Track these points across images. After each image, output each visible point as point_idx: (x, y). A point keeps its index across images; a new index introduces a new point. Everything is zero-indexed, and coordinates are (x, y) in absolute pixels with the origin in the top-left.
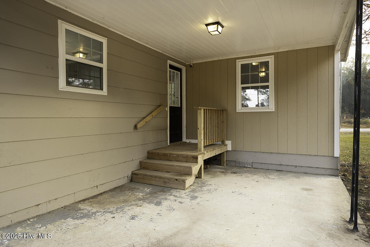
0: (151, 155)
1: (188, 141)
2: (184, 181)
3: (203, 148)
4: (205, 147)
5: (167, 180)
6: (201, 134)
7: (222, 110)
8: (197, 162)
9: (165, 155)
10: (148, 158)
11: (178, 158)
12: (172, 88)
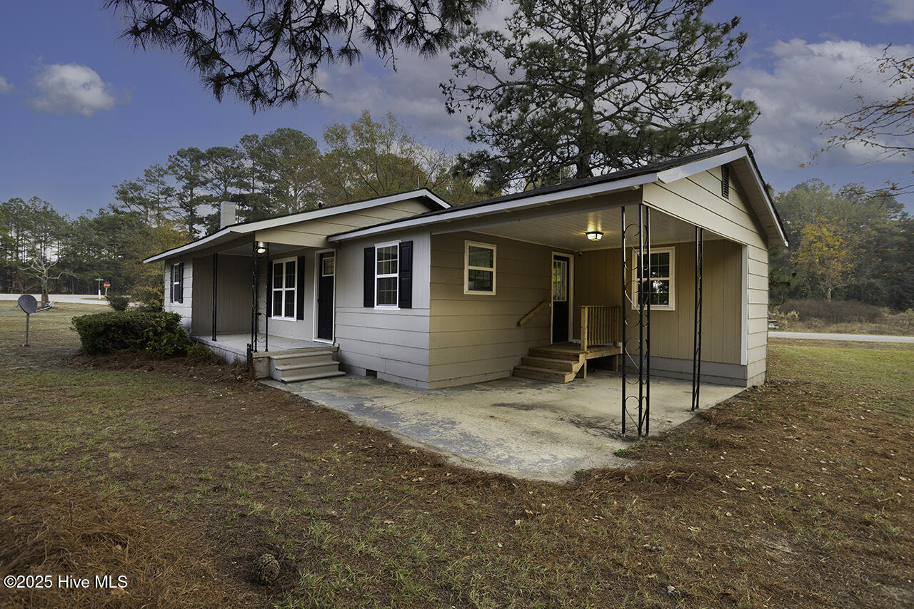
0: (532, 352)
1: (575, 341)
2: (564, 376)
3: (586, 348)
4: (588, 347)
5: (548, 375)
6: (584, 333)
7: (614, 308)
8: (578, 360)
9: (546, 352)
10: (530, 355)
11: (559, 356)
12: (556, 278)
